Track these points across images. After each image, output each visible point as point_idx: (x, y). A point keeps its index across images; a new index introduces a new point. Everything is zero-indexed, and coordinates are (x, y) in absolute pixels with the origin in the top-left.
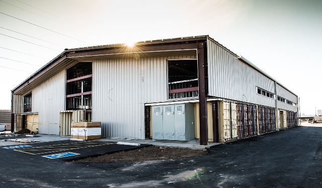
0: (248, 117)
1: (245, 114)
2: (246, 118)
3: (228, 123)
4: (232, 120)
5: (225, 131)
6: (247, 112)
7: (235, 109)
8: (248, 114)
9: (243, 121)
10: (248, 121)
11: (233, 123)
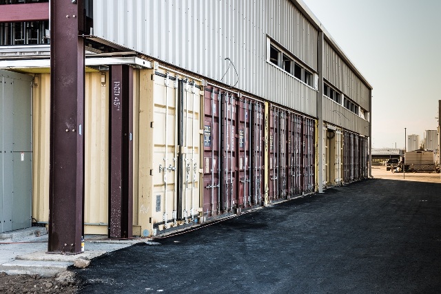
0: (237, 140)
1: (230, 130)
2: (230, 146)
3: (171, 160)
4: (185, 150)
5: (155, 192)
6: (236, 123)
7: (197, 109)
8: (237, 132)
9: (220, 153)
10: (236, 154)
11: (186, 160)
